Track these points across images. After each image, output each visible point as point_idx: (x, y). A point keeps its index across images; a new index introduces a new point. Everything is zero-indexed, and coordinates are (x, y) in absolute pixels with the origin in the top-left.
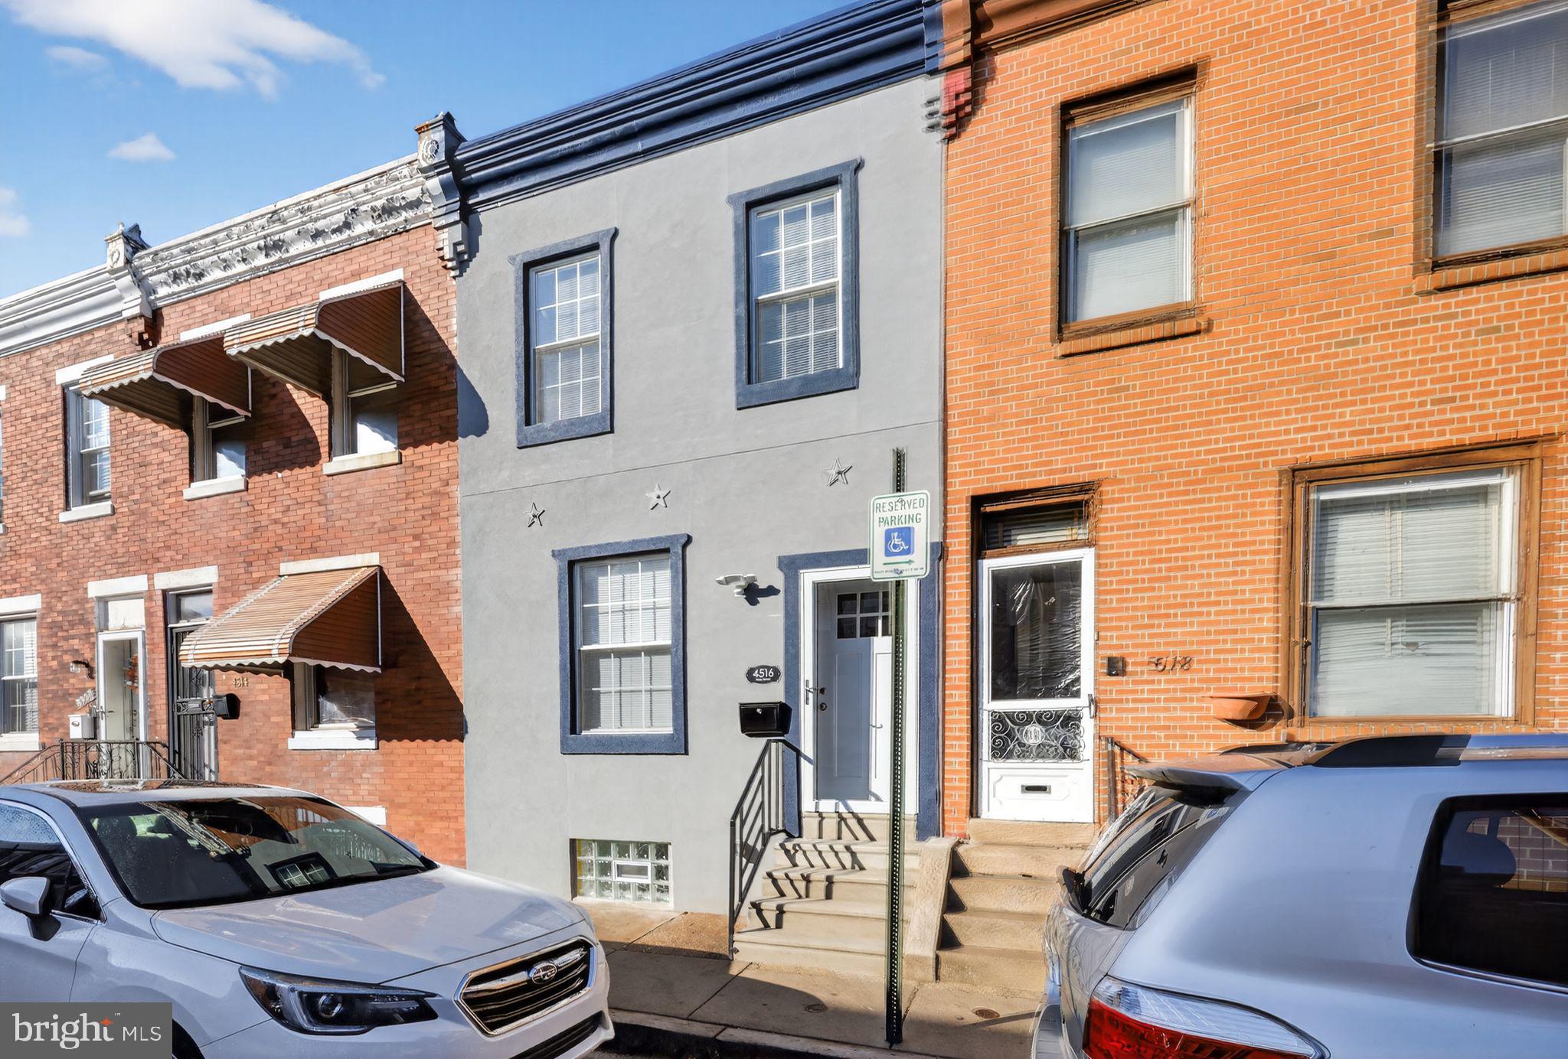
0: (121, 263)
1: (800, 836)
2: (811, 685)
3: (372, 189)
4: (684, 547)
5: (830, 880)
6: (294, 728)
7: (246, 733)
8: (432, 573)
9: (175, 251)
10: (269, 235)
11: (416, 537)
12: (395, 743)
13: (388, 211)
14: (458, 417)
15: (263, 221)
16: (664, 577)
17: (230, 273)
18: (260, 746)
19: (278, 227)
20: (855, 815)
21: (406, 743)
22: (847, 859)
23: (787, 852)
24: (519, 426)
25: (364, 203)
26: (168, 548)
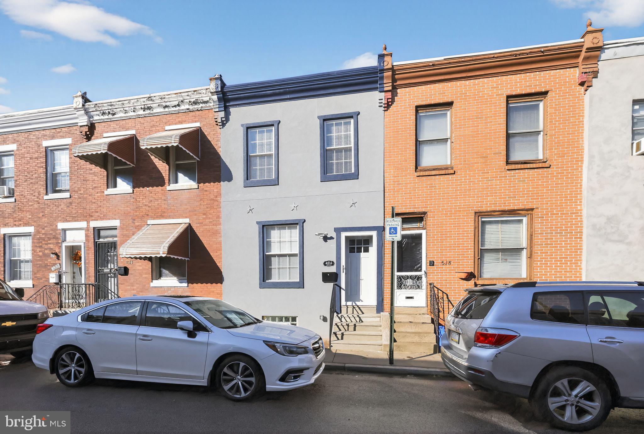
0: (81, 106)
1: (341, 313)
2: (344, 267)
3: (191, 95)
4: (303, 223)
5: (355, 325)
6: (152, 279)
7: (132, 281)
8: (211, 227)
9: (105, 105)
10: (146, 105)
11: (204, 214)
12: (195, 284)
13: (195, 103)
14: (221, 175)
15: (145, 99)
16: (296, 232)
17: (127, 115)
18: (138, 285)
19: (151, 102)
20: (358, 306)
21: (199, 284)
22: (358, 319)
23: (339, 318)
24: (244, 180)
25: (186, 99)
26: (97, 212)
